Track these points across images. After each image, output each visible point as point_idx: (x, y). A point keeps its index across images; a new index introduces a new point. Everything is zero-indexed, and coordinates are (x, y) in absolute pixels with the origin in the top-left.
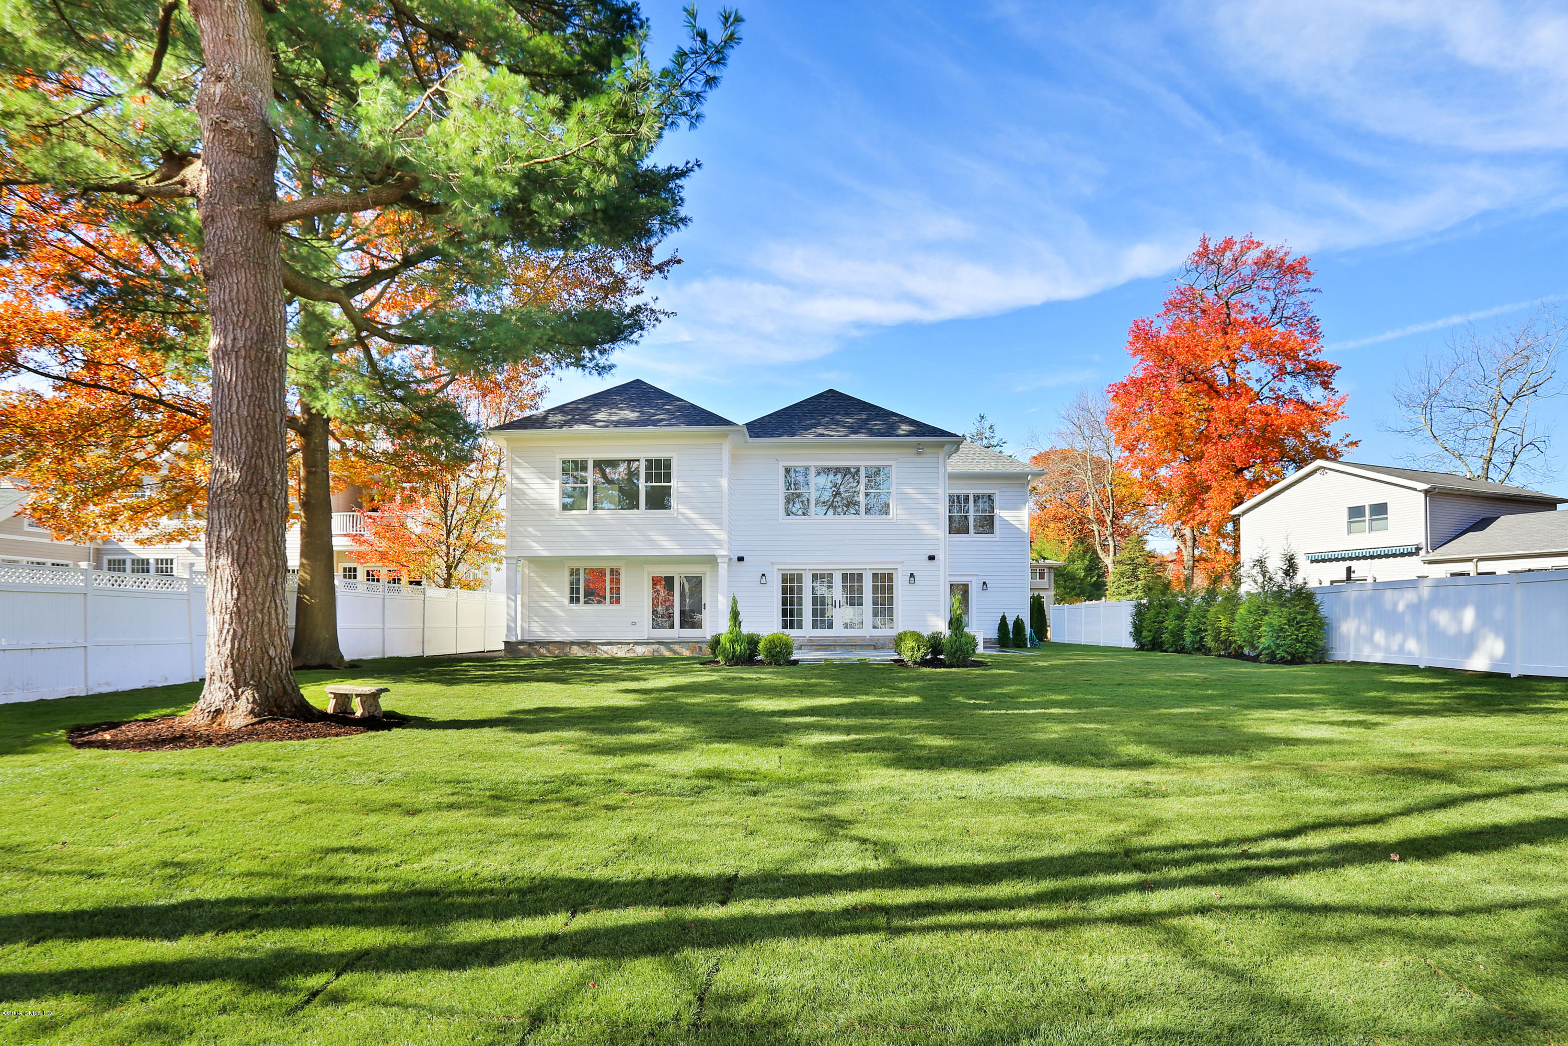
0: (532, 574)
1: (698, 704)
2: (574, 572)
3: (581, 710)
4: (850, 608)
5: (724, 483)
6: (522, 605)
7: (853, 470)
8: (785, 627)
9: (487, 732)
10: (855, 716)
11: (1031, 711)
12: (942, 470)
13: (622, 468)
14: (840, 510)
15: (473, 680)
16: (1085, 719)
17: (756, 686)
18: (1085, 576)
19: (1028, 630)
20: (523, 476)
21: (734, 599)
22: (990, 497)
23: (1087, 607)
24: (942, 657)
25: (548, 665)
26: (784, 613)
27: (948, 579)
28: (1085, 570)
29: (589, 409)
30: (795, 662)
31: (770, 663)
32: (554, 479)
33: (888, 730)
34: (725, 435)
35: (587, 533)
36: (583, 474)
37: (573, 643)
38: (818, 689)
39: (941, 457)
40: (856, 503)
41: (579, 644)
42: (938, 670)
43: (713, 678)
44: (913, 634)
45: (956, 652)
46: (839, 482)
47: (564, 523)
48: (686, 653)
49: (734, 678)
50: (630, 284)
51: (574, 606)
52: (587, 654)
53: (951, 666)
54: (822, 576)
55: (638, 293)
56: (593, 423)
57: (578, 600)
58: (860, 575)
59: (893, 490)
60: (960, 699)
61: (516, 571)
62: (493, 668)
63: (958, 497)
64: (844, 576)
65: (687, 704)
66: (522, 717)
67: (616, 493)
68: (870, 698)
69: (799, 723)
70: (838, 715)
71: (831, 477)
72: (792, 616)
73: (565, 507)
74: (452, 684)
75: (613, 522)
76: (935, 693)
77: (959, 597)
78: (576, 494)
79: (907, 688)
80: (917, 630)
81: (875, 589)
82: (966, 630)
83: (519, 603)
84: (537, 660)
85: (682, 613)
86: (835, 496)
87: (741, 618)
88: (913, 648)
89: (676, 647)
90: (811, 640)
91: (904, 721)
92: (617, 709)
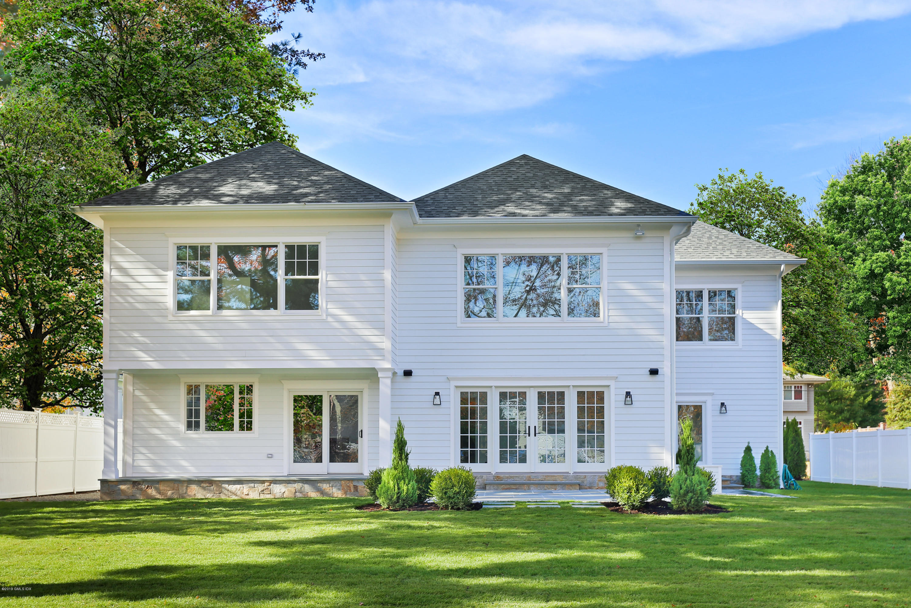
0: (137, 393)
1: (353, 561)
2: (193, 390)
3: (201, 568)
4: (549, 436)
5: (387, 275)
6: (125, 432)
7: (552, 259)
8: (464, 459)
9: (76, 598)
10: (556, 575)
11: (788, 573)
12: (667, 258)
13: (255, 256)
14: (535, 310)
15: (57, 531)
16: (861, 583)
17: (428, 537)
18: (857, 396)
19: (780, 466)
20: (126, 265)
21: (400, 425)
22: (730, 294)
23: (859, 436)
24: (667, 500)
25: (158, 510)
26: (464, 442)
27: (675, 399)
28: (856, 387)
29: (211, 179)
30: (478, 506)
31: (446, 507)
32: (166, 269)
33: (599, 595)
34: (387, 215)
35: (210, 340)
36: (204, 263)
37: (190, 482)
38: (507, 540)
39: (667, 240)
40: (557, 302)
41: (199, 482)
42: (663, 517)
43: (373, 526)
44: (630, 470)
45: (687, 492)
46: (534, 274)
47: (181, 326)
48: (338, 494)
49: (399, 527)
50: (264, 16)
51: (192, 434)
52: (209, 495)
53: (680, 512)
54: (513, 395)
55: (274, 29)
56: (217, 198)
57: (197, 425)
58: (561, 395)
59: (604, 285)
60: (693, 555)
61: (117, 388)
62: (85, 514)
63: (688, 293)
64: (541, 396)
65: (339, 561)
66: (123, 579)
67: (247, 288)
68: (575, 553)
69: (484, 586)
70: (534, 575)
71: (524, 268)
72: (473, 445)
73: (181, 306)
74: (30, 536)
75: (244, 325)
76: (660, 546)
77: (689, 422)
78: (196, 288)
79: (624, 540)
80: (635, 464)
81: (581, 410)
82: (699, 465)
83: (120, 429)
84: (143, 504)
85: (333, 442)
86: (528, 292)
87: (408, 449)
88: (629, 489)
89: (325, 486)
90: (498, 477)
91: (620, 583)
92: (248, 567)
